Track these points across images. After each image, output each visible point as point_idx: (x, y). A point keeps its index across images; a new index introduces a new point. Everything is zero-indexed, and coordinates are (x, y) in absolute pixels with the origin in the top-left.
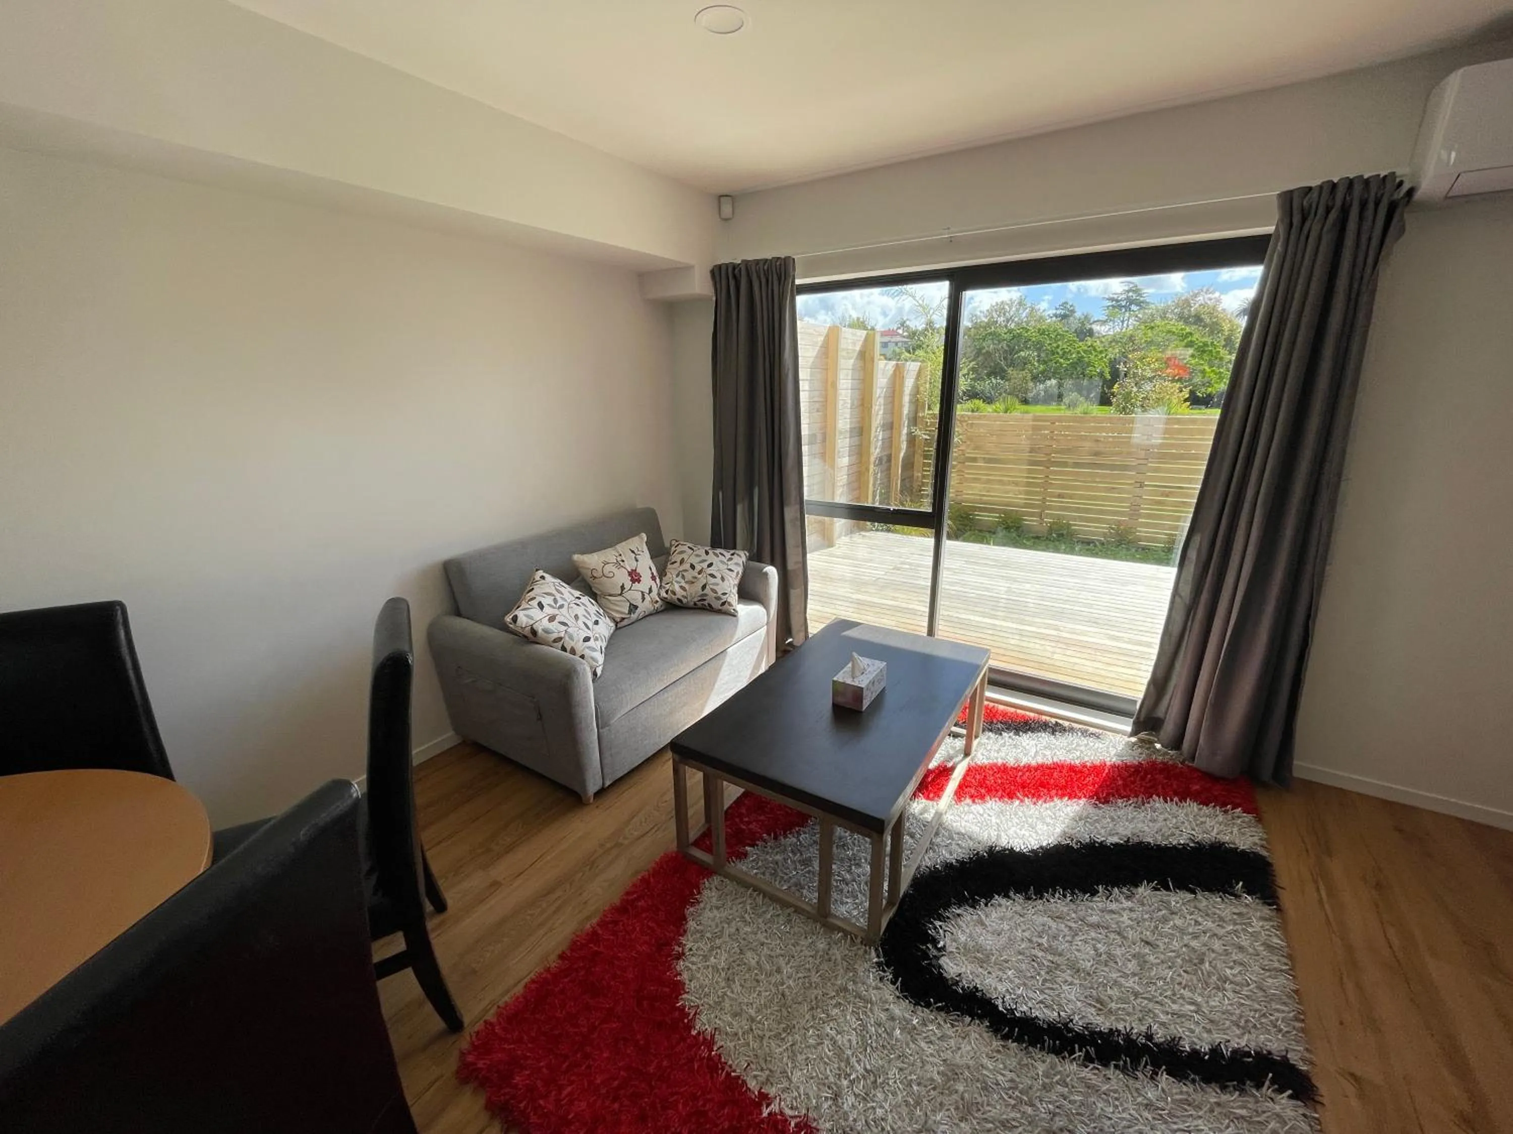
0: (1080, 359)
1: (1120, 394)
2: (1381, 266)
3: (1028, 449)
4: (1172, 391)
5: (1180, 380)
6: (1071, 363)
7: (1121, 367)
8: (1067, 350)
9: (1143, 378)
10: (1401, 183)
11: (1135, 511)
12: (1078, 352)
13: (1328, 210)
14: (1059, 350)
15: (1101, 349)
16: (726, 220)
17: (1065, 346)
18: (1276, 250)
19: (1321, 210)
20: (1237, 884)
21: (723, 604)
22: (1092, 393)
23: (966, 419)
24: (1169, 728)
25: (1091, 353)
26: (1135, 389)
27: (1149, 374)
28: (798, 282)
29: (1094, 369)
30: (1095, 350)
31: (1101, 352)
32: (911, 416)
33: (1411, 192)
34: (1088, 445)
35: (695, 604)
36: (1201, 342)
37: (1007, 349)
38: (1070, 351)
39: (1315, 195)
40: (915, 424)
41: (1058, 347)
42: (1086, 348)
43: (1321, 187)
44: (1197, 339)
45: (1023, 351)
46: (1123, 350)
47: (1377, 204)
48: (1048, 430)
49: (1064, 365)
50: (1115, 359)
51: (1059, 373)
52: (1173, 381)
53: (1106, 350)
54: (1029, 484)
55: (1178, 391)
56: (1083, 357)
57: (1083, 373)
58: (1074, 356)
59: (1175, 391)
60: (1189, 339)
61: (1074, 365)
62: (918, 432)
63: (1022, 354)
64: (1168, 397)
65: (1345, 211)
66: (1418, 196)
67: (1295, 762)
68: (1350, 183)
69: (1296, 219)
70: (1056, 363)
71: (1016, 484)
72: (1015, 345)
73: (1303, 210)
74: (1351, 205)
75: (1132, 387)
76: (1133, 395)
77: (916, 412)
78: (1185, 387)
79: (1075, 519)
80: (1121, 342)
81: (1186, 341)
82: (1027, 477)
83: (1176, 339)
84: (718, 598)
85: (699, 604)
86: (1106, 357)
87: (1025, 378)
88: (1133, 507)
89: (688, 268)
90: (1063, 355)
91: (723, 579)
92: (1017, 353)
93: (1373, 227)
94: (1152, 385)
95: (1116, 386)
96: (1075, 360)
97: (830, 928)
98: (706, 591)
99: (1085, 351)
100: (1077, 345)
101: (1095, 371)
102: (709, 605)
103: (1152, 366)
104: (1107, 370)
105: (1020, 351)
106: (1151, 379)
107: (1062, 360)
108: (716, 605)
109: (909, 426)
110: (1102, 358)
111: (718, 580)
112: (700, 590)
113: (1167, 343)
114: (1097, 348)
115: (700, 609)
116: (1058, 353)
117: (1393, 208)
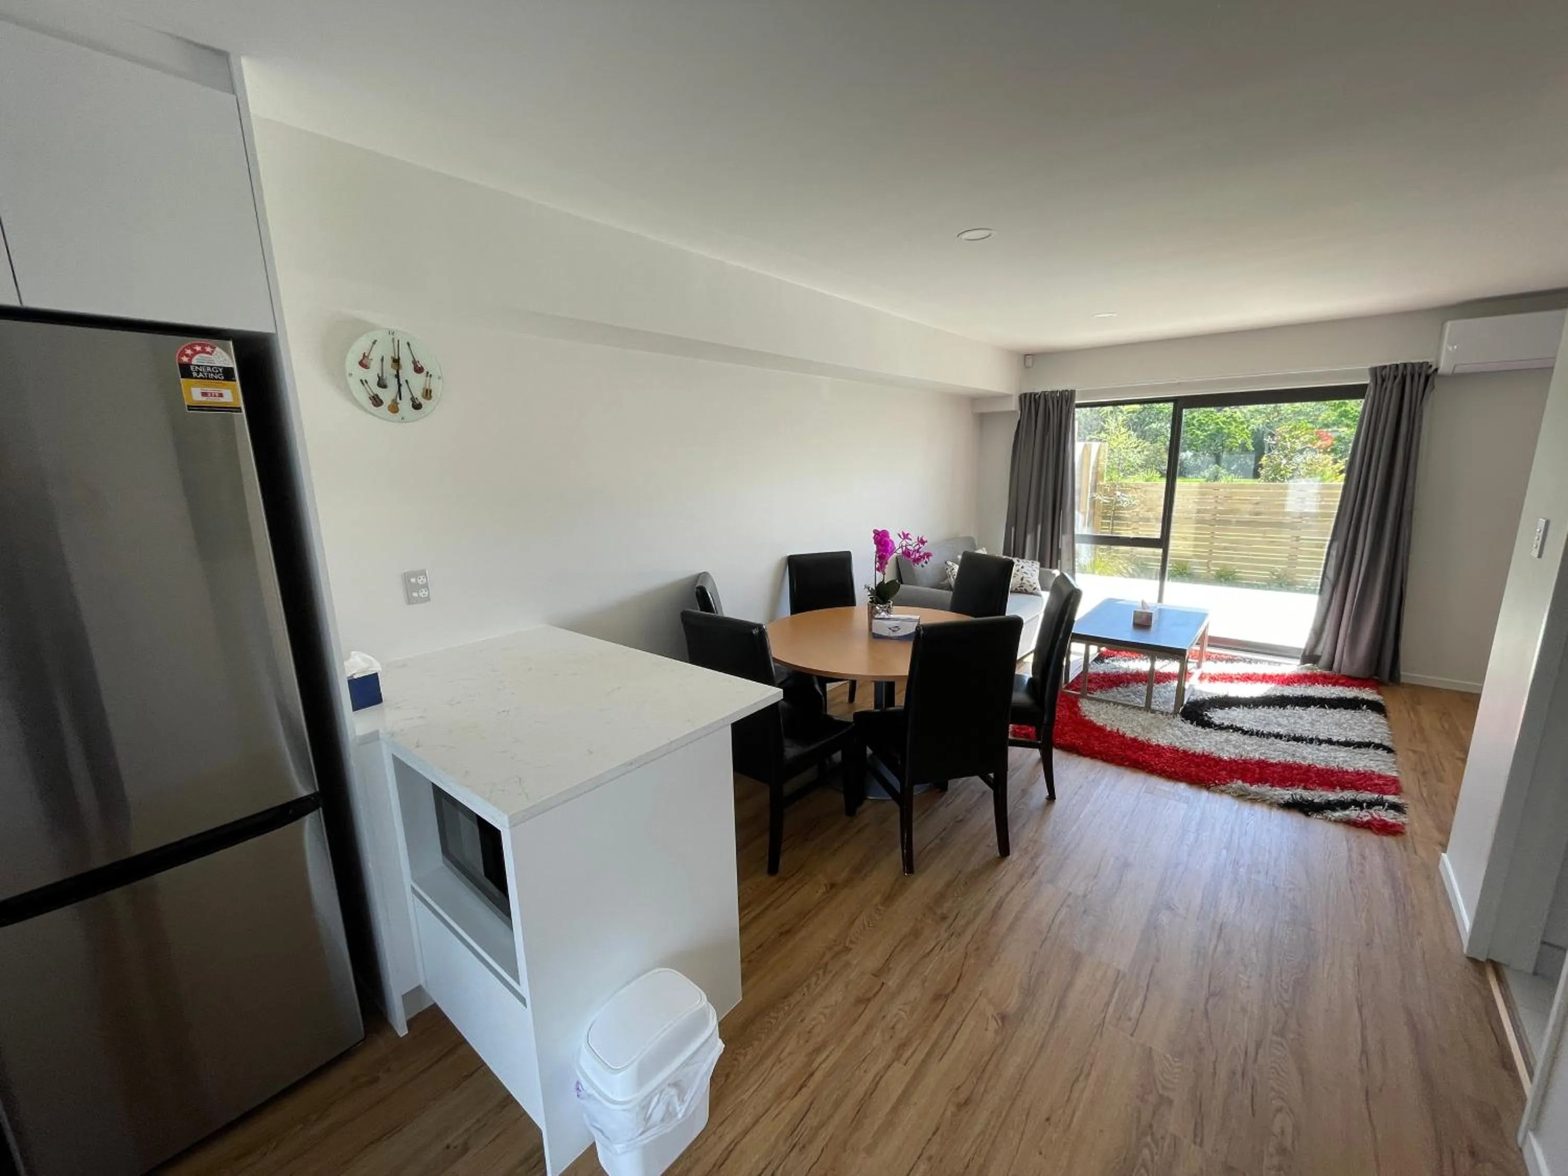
0: (1219, 431)
1: (1269, 466)
2: (1424, 403)
3: (1195, 511)
4: (1325, 462)
5: (1333, 450)
6: (1210, 435)
7: (1268, 440)
8: (1204, 422)
9: (1294, 451)
10: (1431, 366)
11: (1292, 559)
12: (1217, 424)
13: (1395, 377)
14: (1195, 422)
15: (1243, 419)
16: (1028, 367)
17: (1201, 417)
18: (1370, 392)
19: (1392, 377)
20: (1363, 706)
21: (1035, 589)
22: (1233, 465)
23: (1140, 487)
24: (1324, 660)
25: (1232, 425)
26: (1284, 461)
27: (1299, 446)
28: (1077, 402)
29: (1234, 440)
30: (1235, 421)
31: (1242, 423)
32: (1093, 484)
33: (1436, 370)
34: (1249, 507)
35: (1016, 589)
36: (1356, 411)
37: (1136, 420)
38: (1207, 422)
39: (1388, 369)
40: (1095, 491)
41: (1194, 418)
42: (1224, 419)
43: (1390, 366)
44: (1352, 409)
45: (1155, 423)
46: (1268, 421)
47: (1420, 375)
48: (1212, 495)
49: (1201, 437)
50: (1258, 430)
51: (1195, 446)
52: (1325, 452)
53: (1248, 421)
54: (1196, 539)
55: (1331, 462)
56: (1222, 428)
57: (1222, 445)
58: (1211, 427)
59: (1329, 462)
60: (1343, 408)
61: (1212, 437)
62: (1098, 497)
63: (1154, 426)
64: (1321, 469)
65: (1404, 378)
66: (1439, 371)
67: (1402, 673)
68: (1405, 365)
69: (1379, 381)
70: (1192, 435)
71: (1185, 539)
72: (1146, 416)
73: (1382, 376)
74: (1406, 375)
75: (1281, 459)
76: (1282, 467)
77: (1096, 481)
78: (1341, 458)
79: (1240, 567)
80: (1264, 413)
81: (1339, 410)
82: (1195, 534)
83: (1327, 410)
84: (1031, 586)
85: (1019, 589)
86: (1247, 428)
87: (1159, 450)
88: (1290, 558)
89: (1011, 396)
90: (1200, 426)
91: (1032, 575)
92: (1148, 424)
93: (1418, 387)
94: (1302, 457)
95: (1264, 458)
96: (1213, 431)
97: (1153, 711)
98: (1024, 581)
99: (1224, 422)
100: (1214, 417)
101: (1237, 443)
102: (1025, 590)
103: (1302, 439)
104: (1250, 442)
105: (1151, 423)
106: (1301, 452)
107: (1199, 432)
108: (1030, 589)
109: (1091, 492)
110: (1243, 429)
111: (1029, 576)
112: (1020, 580)
113: (1317, 413)
114: (1238, 419)
115: (1020, 592)
116: (1193, 425)
117: (1427, 378)
